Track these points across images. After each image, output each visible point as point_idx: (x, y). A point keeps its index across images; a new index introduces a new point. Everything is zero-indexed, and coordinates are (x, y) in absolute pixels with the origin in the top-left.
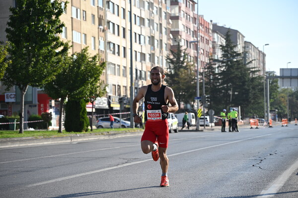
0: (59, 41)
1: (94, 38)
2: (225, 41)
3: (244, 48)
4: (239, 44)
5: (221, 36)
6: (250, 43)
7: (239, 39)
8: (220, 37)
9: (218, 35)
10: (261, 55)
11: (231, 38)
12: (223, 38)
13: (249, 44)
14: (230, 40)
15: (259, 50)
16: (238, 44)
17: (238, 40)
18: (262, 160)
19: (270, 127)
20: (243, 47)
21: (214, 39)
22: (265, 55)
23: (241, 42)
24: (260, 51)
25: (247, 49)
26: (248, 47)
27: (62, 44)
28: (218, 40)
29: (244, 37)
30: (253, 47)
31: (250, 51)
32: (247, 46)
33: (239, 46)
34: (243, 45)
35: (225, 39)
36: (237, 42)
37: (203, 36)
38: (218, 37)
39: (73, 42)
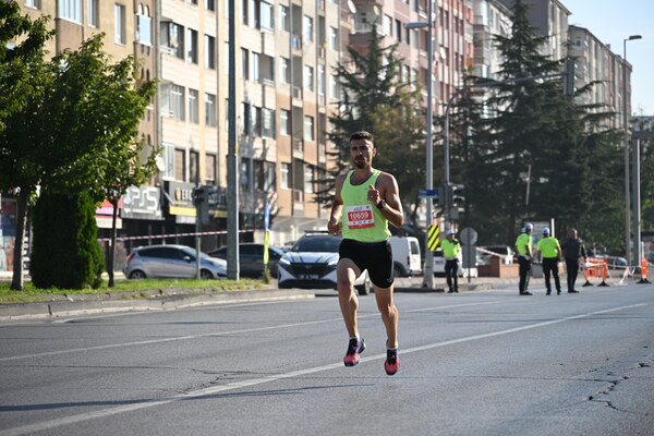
0: (15, 16)
1: (123, 8)
2: (511, 24)
3: (568, 45)
4: (554, 34)
5: (500, 10)
6: (586, 31)
7: (553, 20)
8: (496, 11)
9: (492, 7)
10: (618, 67)
11: (529, 15)
12: (505, 14)
13: (582, 34)
14: (526, 22)
15: (610, 53)
16: (550, 34)
17: (551, 23)
18: (615, 383)
19: (643, 281)
20: (563, 44)
21: (478, 17)
22: (631, 70)
23: (558, 30)
24: (614, 57)
25: (576, 51)
26: (579, 44)
27: (25, 25)
28: (490, 21)
29: (568, 13)
30: (593, 42)
31: (586, 54)
32: (575, 41)
33: (552, 40)
34: (566, 37)
35: (511, 18)
36: (546, 28)
37: (446, 8)
38: (490, 13)
39: (57, 20)
